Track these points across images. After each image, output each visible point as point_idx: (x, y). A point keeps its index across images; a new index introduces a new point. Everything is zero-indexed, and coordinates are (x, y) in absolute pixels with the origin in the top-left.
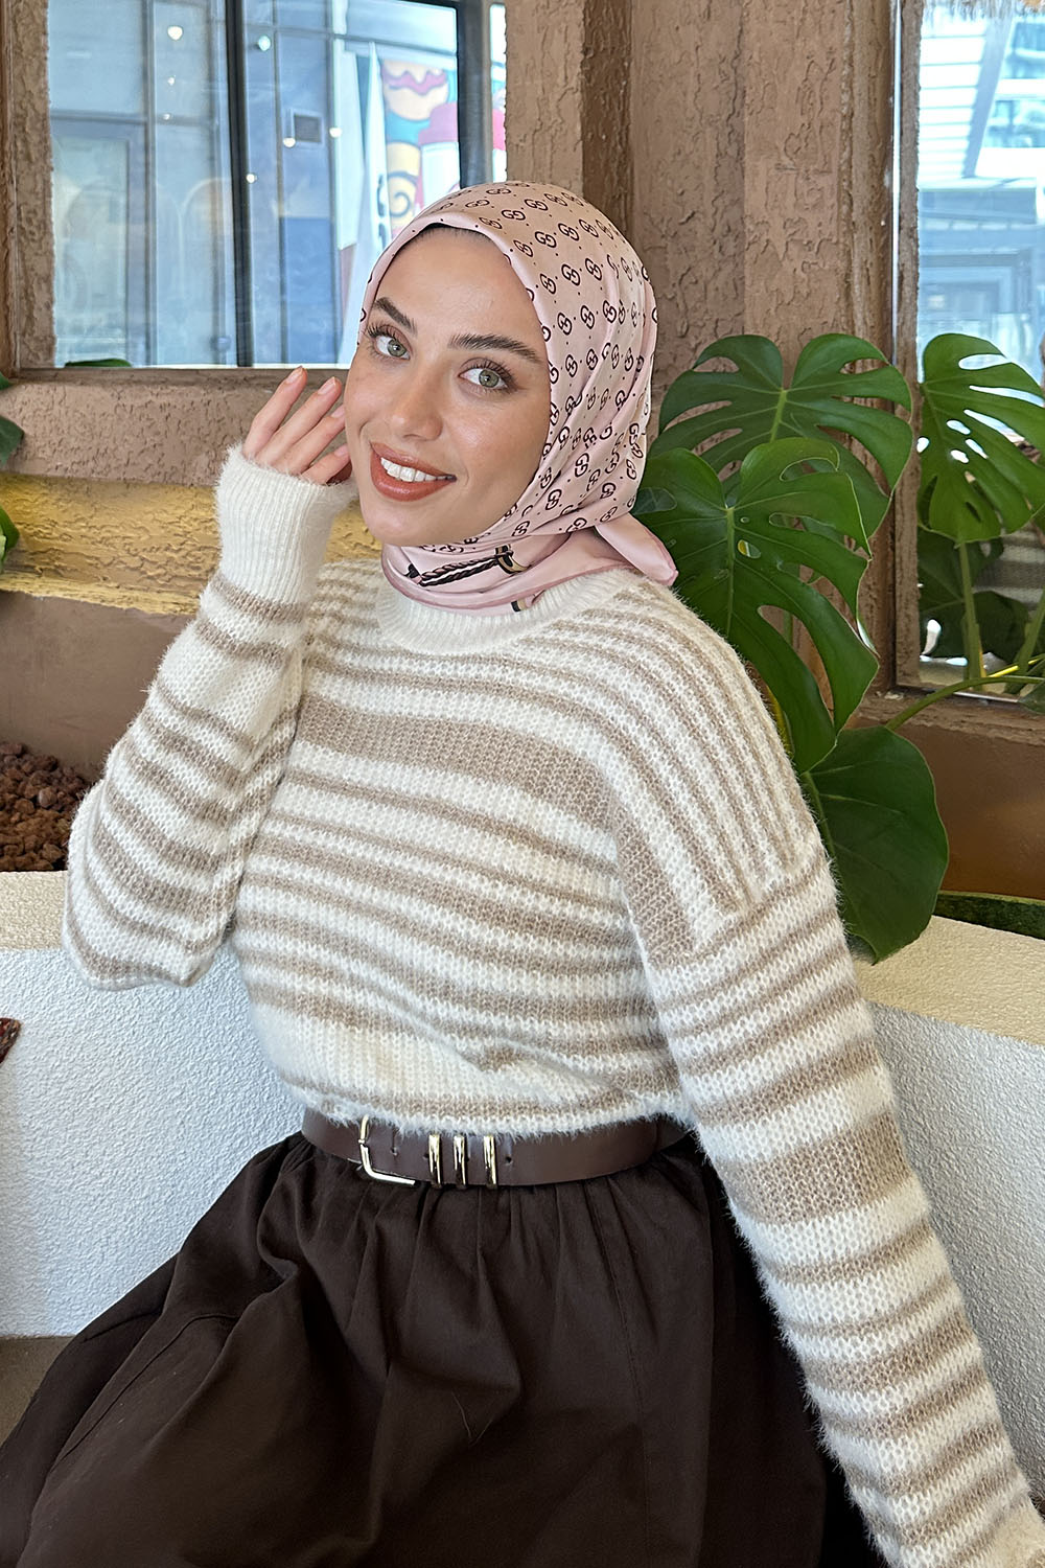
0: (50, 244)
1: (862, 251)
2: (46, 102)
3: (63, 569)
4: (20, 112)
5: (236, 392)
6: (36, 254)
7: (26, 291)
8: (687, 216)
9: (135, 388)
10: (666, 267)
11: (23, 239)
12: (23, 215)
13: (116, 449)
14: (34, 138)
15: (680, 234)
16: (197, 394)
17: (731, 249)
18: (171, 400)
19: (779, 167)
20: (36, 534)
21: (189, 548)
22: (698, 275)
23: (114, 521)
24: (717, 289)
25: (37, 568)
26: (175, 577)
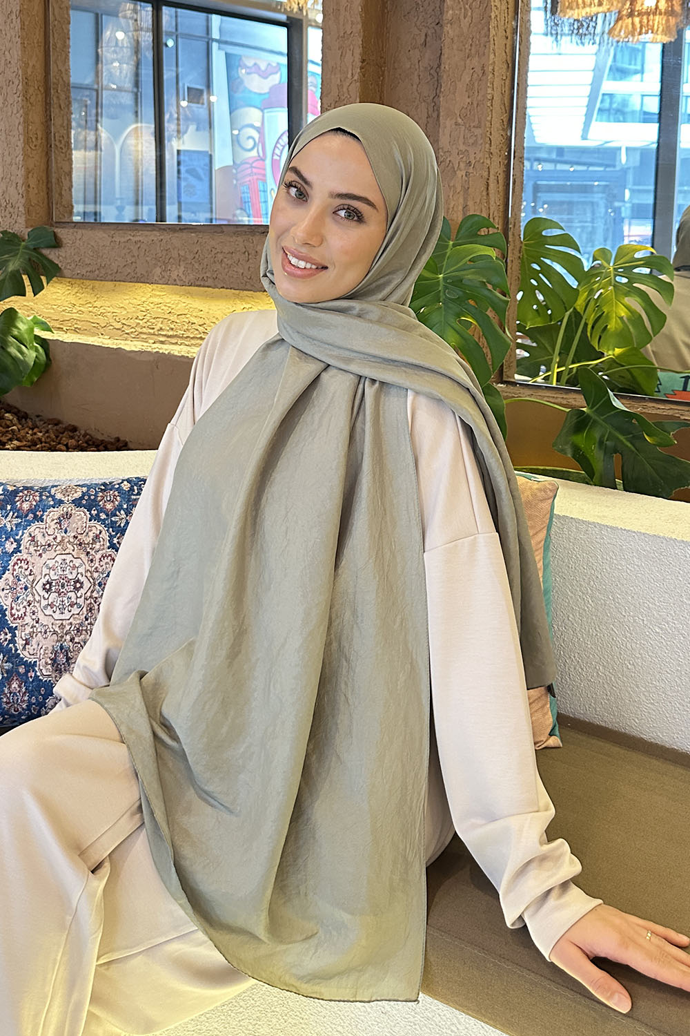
0: (71, 154)
1: (497, 168)
2: (69, 76)
3: (79, 329)
4: (55, 80)
5: (176, 235)
6: (64, 160)
7: (58, 180)
9: (121, 232)
11: (56, 152)
12: (56, 138)
13: (111, 264)
14: (63, 96)
16: (156, 236)
19: (456, 124)
20: (63, 311)
21: (148, 318)
23: (108, 304)
25: (65, 329)
26: (141, 333)
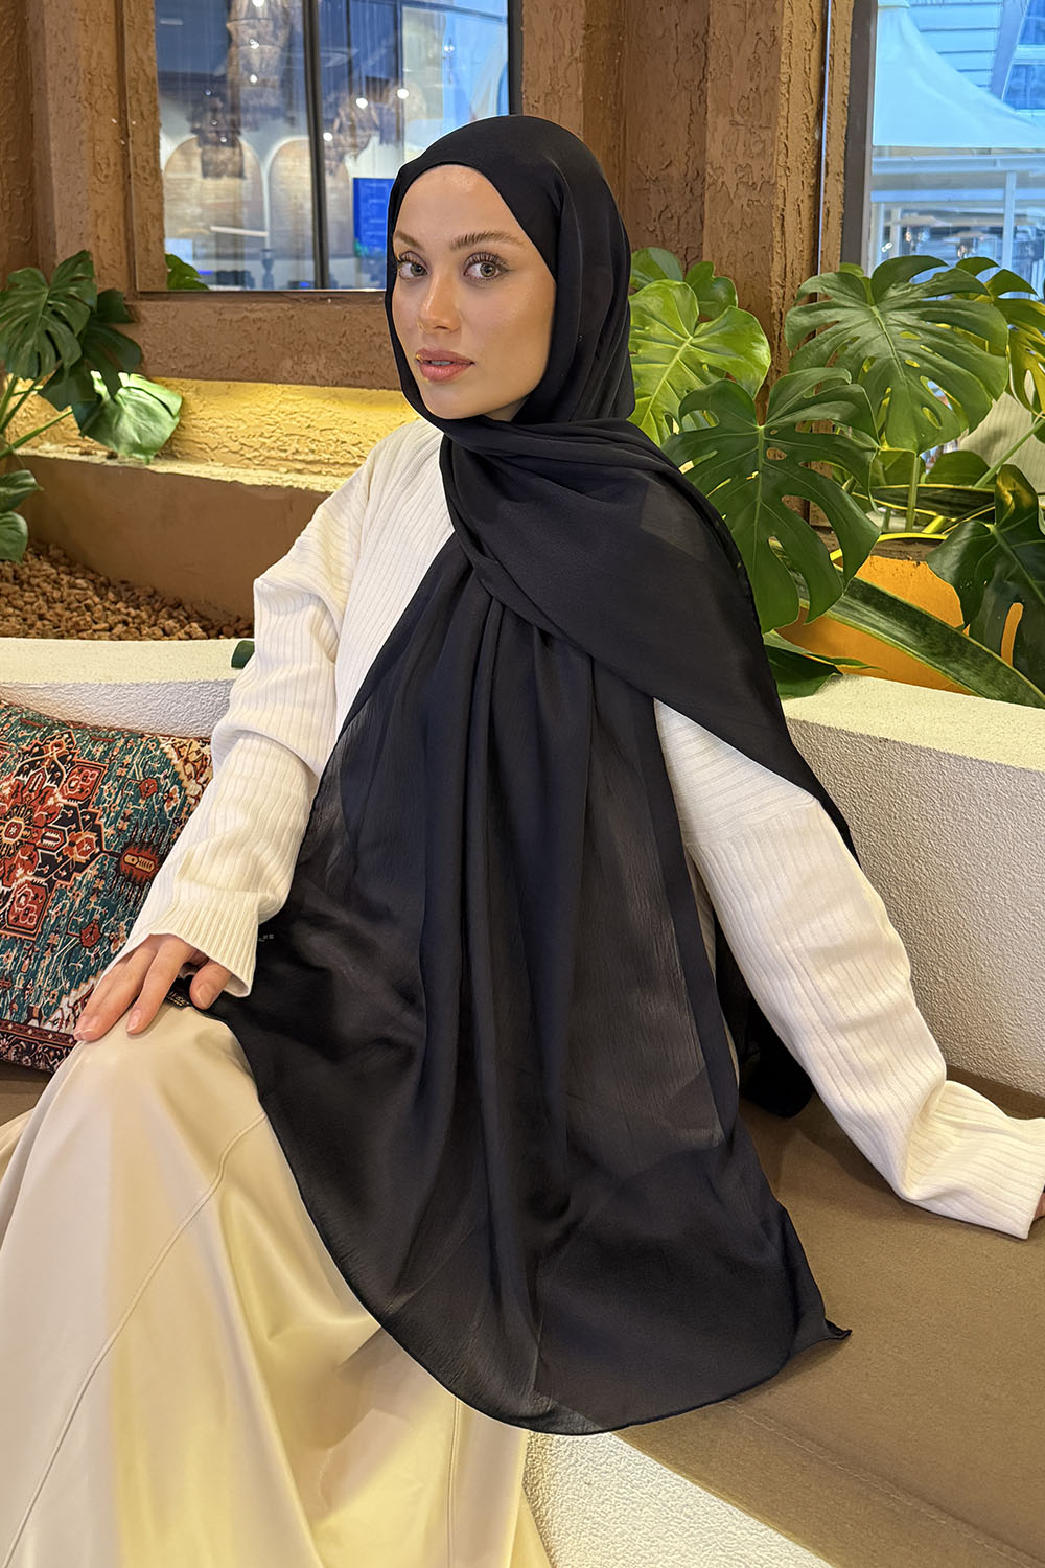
0: (161, 187)
1: (795, 189)
3: (180, 453)
5: (313, 308)
6: (150, 197)
8: (666, 163)
9: (232, 304)
10: (648, 205)
11: (139, 184)
12: (138, 164)
13: (220, 354)
15: (661, 178)
16: (283, 310)
17: (697, 192)
18: (262, 315)
19: (734, 123)
21: (278, 435)
22: (673, 211)
23: (219, 414)
24: (688, 223)
26: (268, 458)
